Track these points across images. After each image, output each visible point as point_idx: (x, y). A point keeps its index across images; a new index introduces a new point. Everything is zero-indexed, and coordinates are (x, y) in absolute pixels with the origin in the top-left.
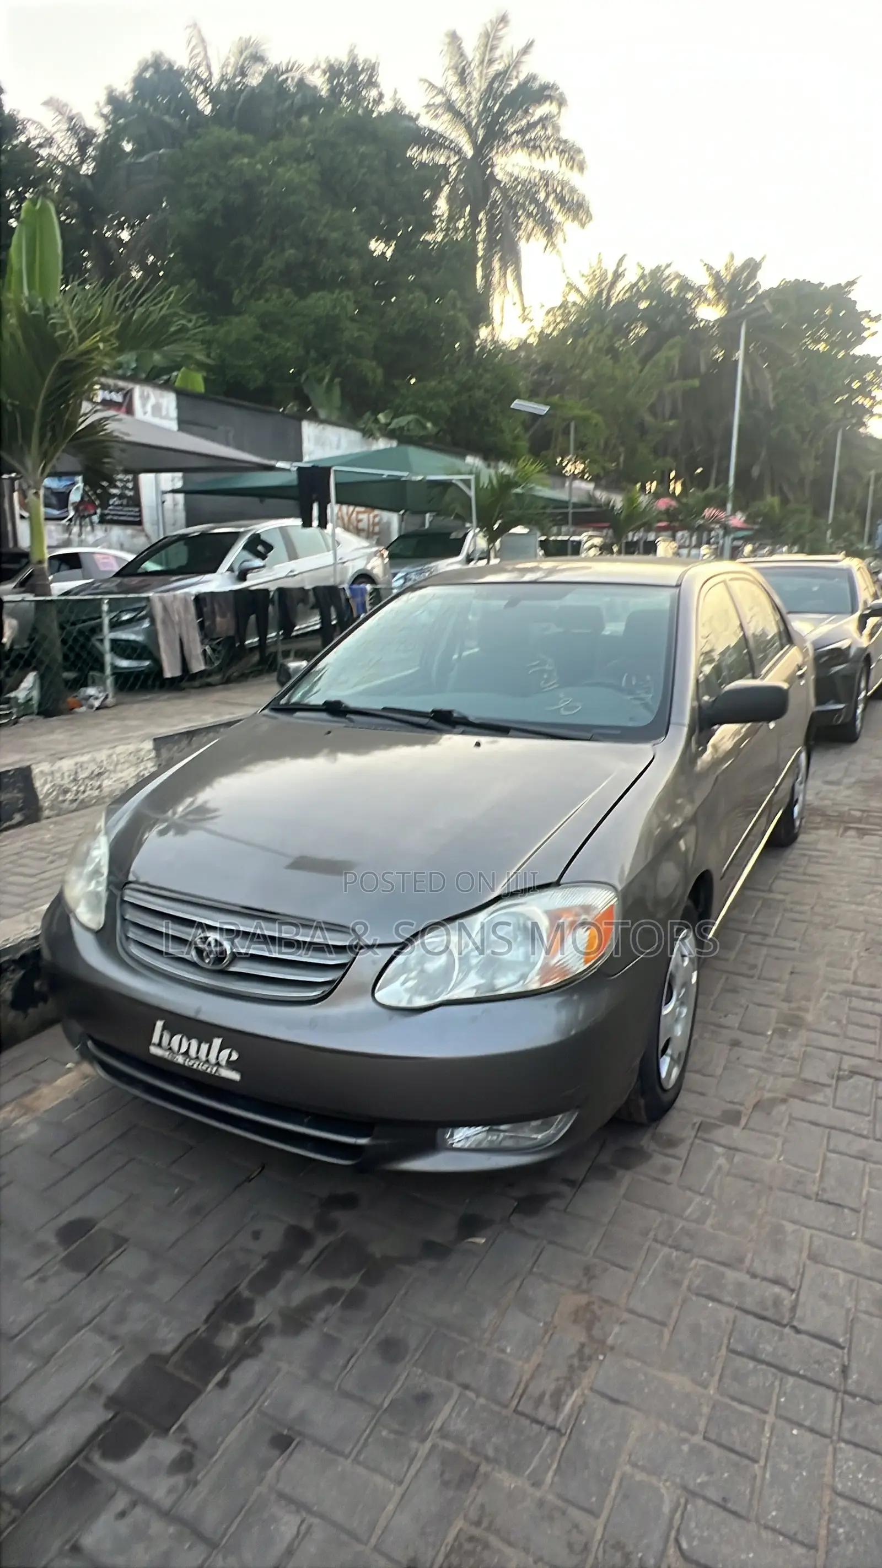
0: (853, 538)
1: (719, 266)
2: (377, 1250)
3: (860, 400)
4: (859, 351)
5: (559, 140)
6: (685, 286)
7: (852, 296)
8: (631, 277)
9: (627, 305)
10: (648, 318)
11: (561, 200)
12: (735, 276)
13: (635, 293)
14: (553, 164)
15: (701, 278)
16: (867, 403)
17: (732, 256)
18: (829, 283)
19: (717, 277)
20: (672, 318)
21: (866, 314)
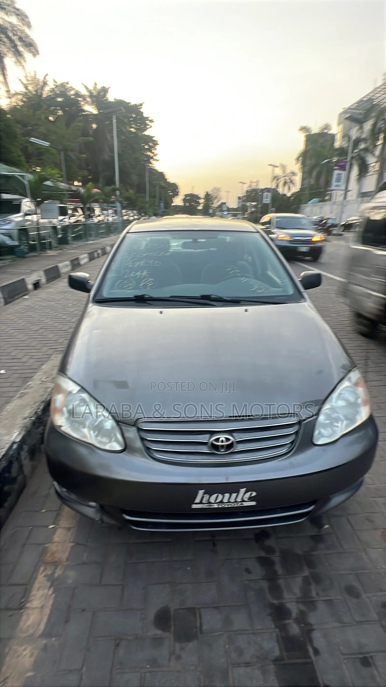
0: (157, 208)
1: (91, 88)
2: (299, 551)
3: (149, 153)
4: (146, 133)
5: (15, 8)
6: (78, 94)
7: (142, 110)
8: (51, 85)
9: (51, 99)
10: (62, 106)
11: (21, 39)
12: (99, 93)
13: (54, 94)
14: (14, 20)
15: (84, 92)
16: (151, 155)
17: (96, 84)
18: (133, 103)
19: (90, 92)
20: (74, 108)
21: (147, 118)
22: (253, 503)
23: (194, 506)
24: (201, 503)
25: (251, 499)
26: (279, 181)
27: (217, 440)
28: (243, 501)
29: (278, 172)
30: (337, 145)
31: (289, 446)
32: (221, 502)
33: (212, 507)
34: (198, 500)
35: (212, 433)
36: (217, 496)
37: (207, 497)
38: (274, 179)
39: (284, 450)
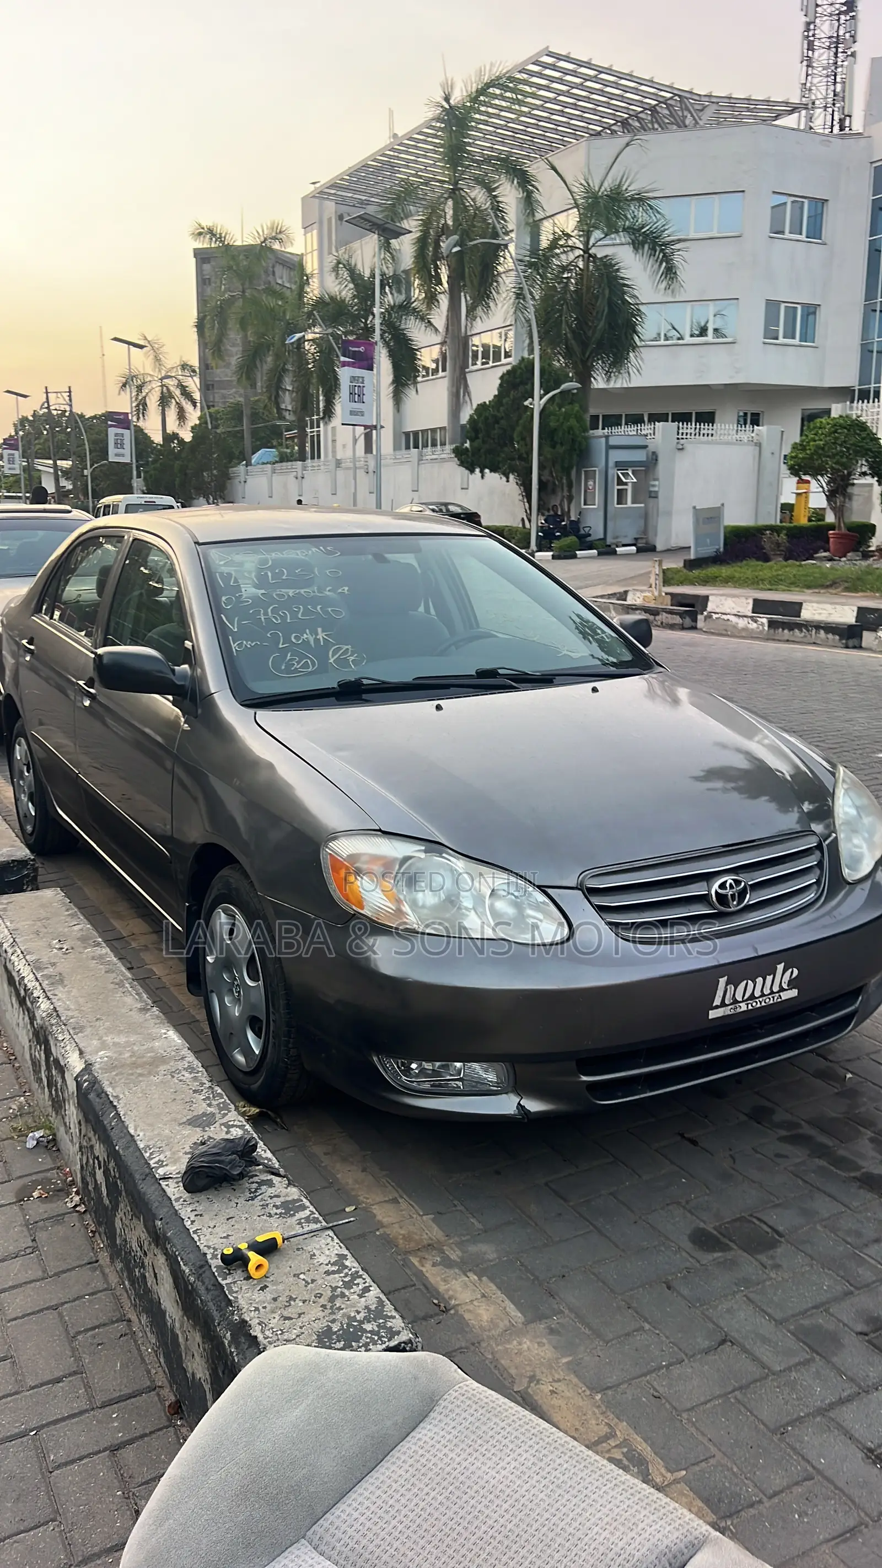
22: (794, 993)
23: (713, 1014)
24: (723, 1004)
25: (792, 984)
26: (145, 391)
27: (722, 886)
28: (782, 989)
29: (141, 362)
30: (314, 291)
31: (815, 887)
32: (752, 997)
33: (739, 1010)
34: (717, 1002)
35: (708, 877)
36: (747, 984)
37: (731, 988)
38: (124, 385)
39: (811, 896)
